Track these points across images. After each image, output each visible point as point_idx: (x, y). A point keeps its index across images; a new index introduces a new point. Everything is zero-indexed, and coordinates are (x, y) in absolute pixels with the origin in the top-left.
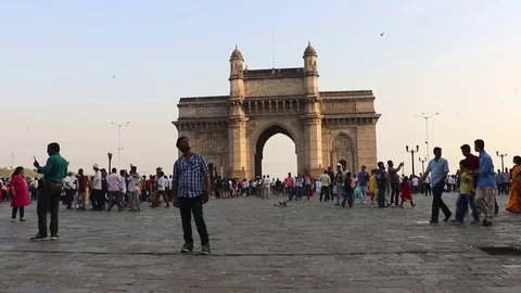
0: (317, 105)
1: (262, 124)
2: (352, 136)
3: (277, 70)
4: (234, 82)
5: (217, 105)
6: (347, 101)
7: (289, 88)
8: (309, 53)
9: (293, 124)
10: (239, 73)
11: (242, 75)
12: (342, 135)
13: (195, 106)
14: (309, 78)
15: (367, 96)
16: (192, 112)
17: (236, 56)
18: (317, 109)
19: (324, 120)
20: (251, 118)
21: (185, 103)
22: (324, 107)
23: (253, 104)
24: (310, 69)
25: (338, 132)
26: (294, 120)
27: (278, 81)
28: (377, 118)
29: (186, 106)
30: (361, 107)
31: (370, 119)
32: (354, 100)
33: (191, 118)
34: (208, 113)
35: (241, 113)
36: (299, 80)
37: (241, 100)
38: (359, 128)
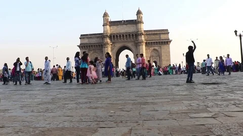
0: (143, 36)
1: (118, 46)
2: (159, 50)
3: (124, 21)
4: (105, 26)
5: (98, 37)
6: (157, 34)
7: (130, 29)
8: (139, 13)
9: (132, 45)
10: (107, 23)
11: (108, 23)
12: (154, 49)
13: (88, 38)
14: (139, 24)
15: (166, 32)
16: (86, 41)
17: (105, 15)
18: (143, 38)
19: (146, 43)
20: (113, 43)
21: (83, 37)
22: (146, 37)
23: (114, 36)
24: (139, 20)
25: (153, 48)
26: (133, 43)
27: (125, 26)
28: (170, 42)
29: (84, 38)
30: (163, 37)
31: (167, 42)
32: (160, 34)
33: (86, 44)
34: (94, 41)
35: (109, 41)
36: (135, 25)
37: (109, 35)
38: (162, 46)
